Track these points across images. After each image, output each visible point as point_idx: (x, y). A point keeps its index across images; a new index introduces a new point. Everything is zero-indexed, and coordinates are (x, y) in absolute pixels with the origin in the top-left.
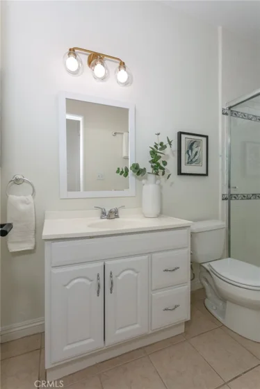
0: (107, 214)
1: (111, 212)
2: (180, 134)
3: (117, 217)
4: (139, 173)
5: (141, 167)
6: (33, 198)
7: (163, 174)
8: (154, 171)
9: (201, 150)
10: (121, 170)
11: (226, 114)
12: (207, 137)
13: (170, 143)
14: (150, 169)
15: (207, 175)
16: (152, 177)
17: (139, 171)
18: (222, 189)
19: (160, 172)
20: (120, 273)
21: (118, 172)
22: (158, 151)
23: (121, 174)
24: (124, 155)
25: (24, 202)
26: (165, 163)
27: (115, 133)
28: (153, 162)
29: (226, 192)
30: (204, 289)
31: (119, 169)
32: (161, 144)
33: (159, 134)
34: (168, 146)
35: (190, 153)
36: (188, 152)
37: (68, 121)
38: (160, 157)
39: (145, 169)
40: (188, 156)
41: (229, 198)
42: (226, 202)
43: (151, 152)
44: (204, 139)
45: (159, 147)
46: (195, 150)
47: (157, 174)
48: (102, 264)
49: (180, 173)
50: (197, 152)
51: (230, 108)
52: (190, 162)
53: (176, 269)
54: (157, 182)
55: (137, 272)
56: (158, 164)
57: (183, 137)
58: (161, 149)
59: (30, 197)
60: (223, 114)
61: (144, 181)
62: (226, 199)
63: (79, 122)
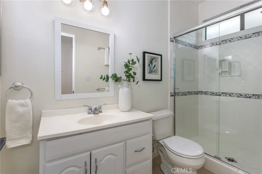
0: (93, 110)
1: (96, 109)
2: (144, 53)
3: (101, 112)
4: (116, 81)
5: (118, 76)
6: (31, 101)
7: (134, 81)
8: (127, 79)
9: (158, 63)
10: (103, 77)
11: (173, 41)
12: (161, 56)
13: (138, 60)
14: (124, 78)
15: (161, 80)
16: (125, 83)
17: (117, 79)
18: (170, 90)
19: (132, 79)
20: (103, 158)
21: (101, 78)
22: (130, 65)
23: (103, 80)
24: (106, 63)
25: (22, 105)
26: (135, 74)
27: (99, 48)
28: (127, 72)
29: (173, 91)
30: (159, 156)
31: (102, 76)
32: (133, 60)
33: (131, 54)
34: (137, 62)
35: (151, 66)
36: (149, 65)
37: (63, 37)
38: (131, 69)
39: (121, 77)
40: (149, 68)
41: (174, 95)
42: (173, 97)
43: (125, 65)
44: (160, 57)
45: (131, 62)
46: (154, 64)
47: (129, 81)
48: (88, 153)
49: (144, 79)
50: (155, 66)
51: (175, 38)
52: (151, 72)
53: (143, 149)
54: (130, 86)
55: (116, 156)
56: (130, 74)
57: (146, 55)
58: (132, 64)
59: (28, 101)
60: (171, 41)
61: (120, 86)
62: (173, 96)
63: (71, 38)
